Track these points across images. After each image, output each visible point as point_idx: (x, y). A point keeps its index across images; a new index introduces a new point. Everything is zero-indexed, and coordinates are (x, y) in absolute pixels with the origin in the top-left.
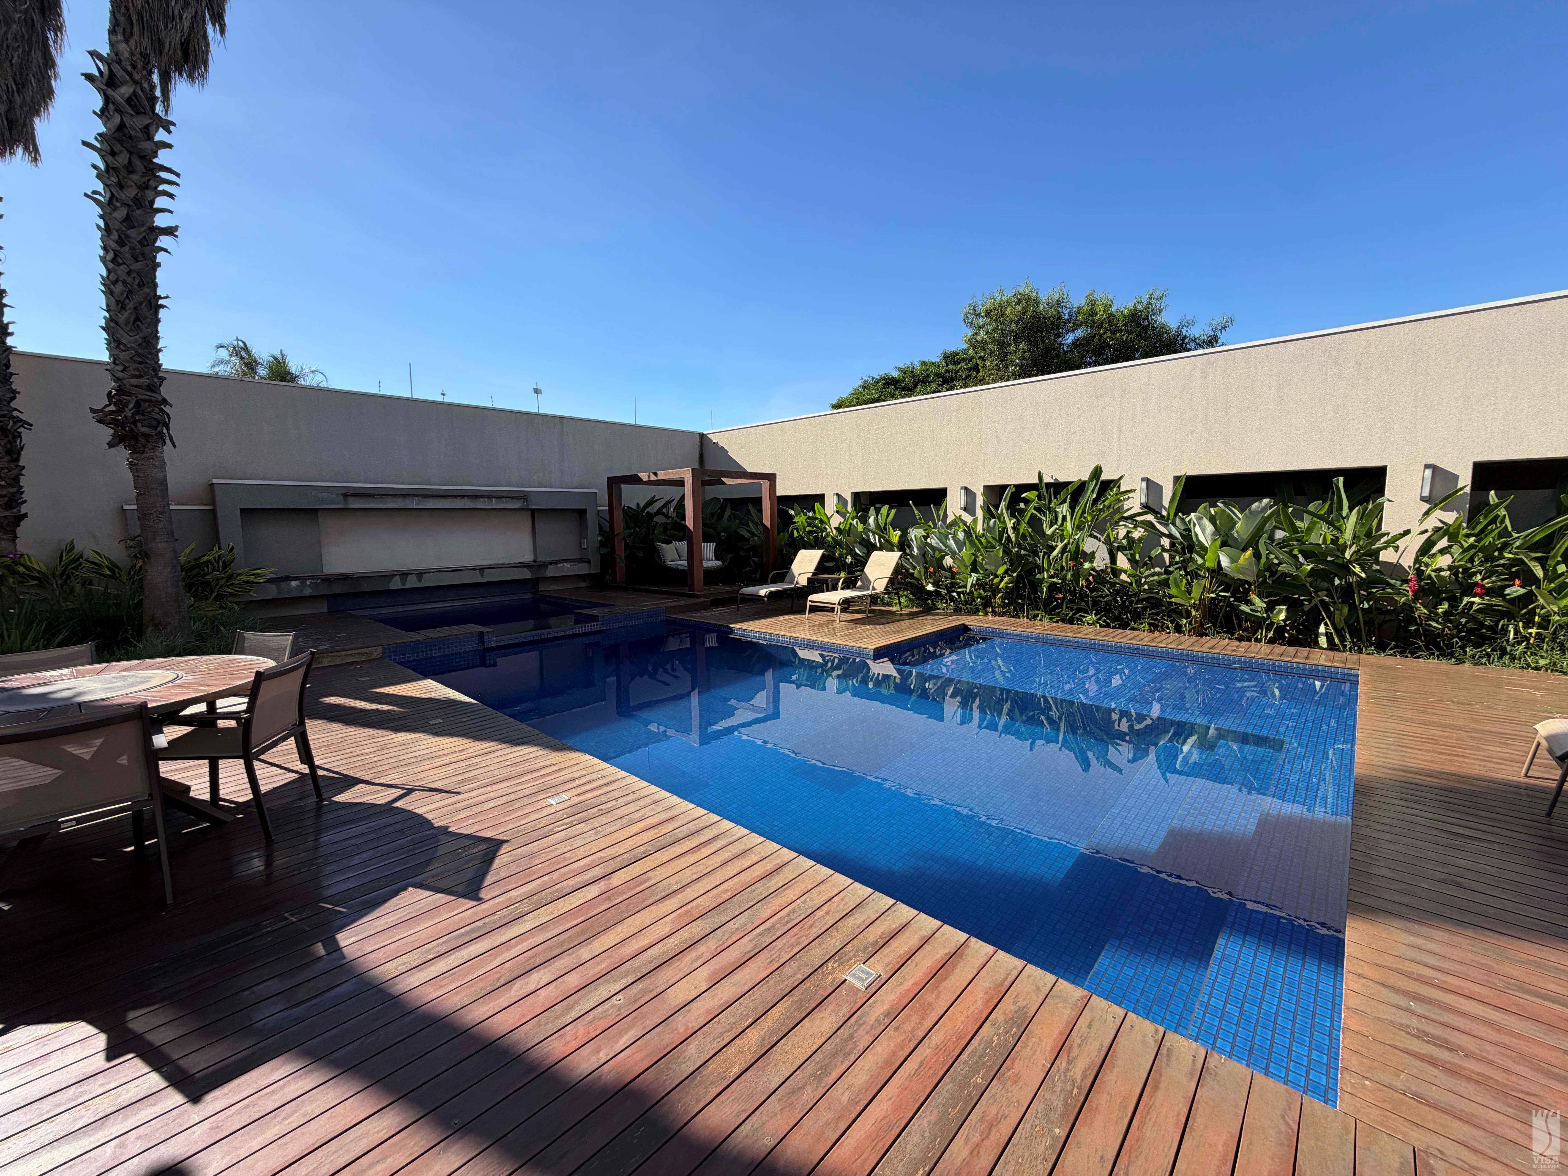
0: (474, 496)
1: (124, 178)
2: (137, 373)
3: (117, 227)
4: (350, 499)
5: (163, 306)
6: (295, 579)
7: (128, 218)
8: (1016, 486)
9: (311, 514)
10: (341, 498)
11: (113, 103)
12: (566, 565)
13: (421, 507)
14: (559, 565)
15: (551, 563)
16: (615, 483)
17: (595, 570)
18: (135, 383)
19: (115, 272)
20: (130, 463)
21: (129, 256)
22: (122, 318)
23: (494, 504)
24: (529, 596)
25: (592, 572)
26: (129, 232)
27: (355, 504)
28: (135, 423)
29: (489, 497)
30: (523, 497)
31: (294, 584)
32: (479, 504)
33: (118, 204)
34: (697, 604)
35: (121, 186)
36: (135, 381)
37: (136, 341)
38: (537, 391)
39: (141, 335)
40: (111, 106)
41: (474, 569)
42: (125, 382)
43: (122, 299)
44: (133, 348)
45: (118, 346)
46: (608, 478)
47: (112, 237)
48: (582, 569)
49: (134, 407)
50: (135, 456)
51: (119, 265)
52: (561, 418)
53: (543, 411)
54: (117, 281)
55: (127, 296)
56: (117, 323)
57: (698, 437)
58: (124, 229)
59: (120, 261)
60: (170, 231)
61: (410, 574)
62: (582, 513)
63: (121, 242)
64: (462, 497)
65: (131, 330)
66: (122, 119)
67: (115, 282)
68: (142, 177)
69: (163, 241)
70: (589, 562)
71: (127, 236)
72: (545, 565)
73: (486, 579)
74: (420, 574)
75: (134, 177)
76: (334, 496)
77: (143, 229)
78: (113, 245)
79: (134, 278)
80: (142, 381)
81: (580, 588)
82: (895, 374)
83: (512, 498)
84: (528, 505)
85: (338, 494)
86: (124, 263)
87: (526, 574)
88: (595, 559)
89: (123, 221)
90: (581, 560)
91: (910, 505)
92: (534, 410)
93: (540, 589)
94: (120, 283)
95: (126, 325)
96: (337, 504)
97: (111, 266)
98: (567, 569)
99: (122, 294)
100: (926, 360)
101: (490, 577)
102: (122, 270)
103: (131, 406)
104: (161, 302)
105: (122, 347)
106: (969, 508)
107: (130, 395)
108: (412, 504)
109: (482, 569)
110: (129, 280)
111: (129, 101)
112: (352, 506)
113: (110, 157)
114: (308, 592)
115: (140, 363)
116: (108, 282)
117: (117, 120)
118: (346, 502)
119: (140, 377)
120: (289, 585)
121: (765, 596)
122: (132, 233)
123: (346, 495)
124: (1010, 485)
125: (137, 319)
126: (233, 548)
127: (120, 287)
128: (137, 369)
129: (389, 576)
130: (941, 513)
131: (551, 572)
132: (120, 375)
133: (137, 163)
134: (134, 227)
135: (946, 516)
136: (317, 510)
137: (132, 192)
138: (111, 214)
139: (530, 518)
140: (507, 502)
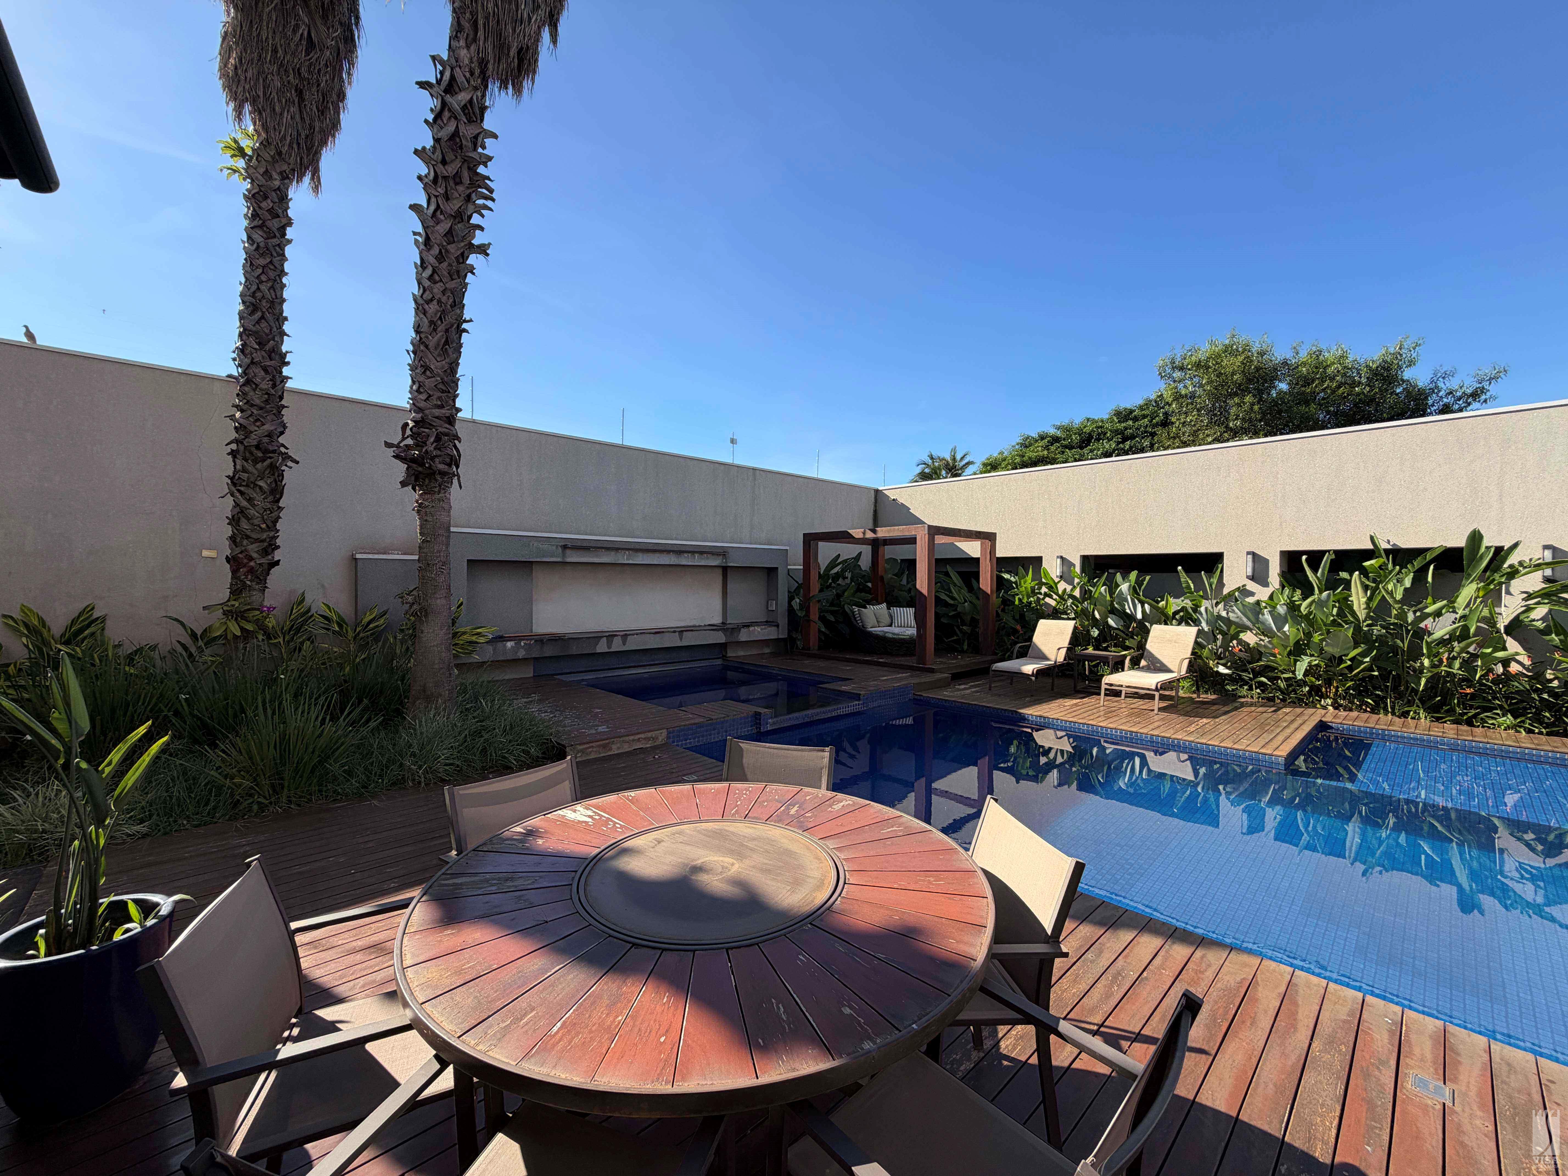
0: (679, 551)
1: (452, 188)
2: (439, 403)
3: (438, 242)
4: (568, 552)
5: (465, 331)
6: (510, 639)
7: (450, 233)
8: (1336, 552)
9: (525, 567)
10: (560, 549)
11: (450, 110)
12: (758, 629)
13: (631, 562)
14: (751, 629)
15: (744, 626)
16: (811, 540)
17: (783, 635)
18: (437, 414)
19: (431, 289)
20: (420, 505)
21: (446, 273)
22: (432, 341)
23: (697, 561)
24: (719, 662)
25: (781, 637)
26: (449, 247)
27: (573, 557)
28: (432, 459)
29: (693, 553)
30: (723, 553)
31: (509, 644)
32: (684, 560)
33: (442, 217)
34: (940, 680)
35: (447, 198)
36: (437, 412)
37: (443, 368)
38: (733, 441)
39: (447, 360)
40: (446, 114)
41: (675, 632)
42: (427, 412)
43: (435, 320)
44: (439, 375)
45: (424, 373)
46: (804, 534)
47: (432, 252)
48: (770, 633)
49: (434, 441)
50: (426, 497)
51: (435, 282)
52: (754, 469)
53: (738, 462)
54: (432, 300)
55: (440, 317)
56: (427, 346)
57: (873, 492)
58: (445, 244)
59: (437, 278)
60: (483, 250)
61: (616, 635)
62: (771, 572)
63: (440, 258)
64: (668, 552)
65: (439, 355)
66: (457, 126)
67: (428, 302)
68: (468, 188)
69: (473, 259)
70: (778, 626)
71: (447, 251)
72: (737, 629)
73: (685, 643)
74: (625, 636)
75: (461, 188)
76: (554, 548)
77: (462, 244)
78: (432, 260)
79: (448, 297)
80: (443, 411)
81: (764, 654)
82: (1052, 431)
83: (713, 554)
84: (726, 562)
85: (557, 546)
86: (441, 281)
87: (719, 638)
88: (783, 621)
89: (445, 235)
90: (768, 623)
91: (1177, 572)
92: (728, 460)
93: (729, 655)
94: (435, 302)
95: (436, 348)
96: (556, 557)
97: (427, 283)
98: (759, 633)
99: (436, 314)
100: (1092, 417)
101: (690, 640)
102: (438, 288)
103: (432, 440)
104: (465, 326)
105: (428, 373)
106: (1259, 575)
107: (431, 426)
108: (623, 558)
109: (682, 632)
110: (444, 299)
111: (464, 108)
112: (569, 560)
113: (441, 166)
114: (521, 654)
115: (443, 392)
116: (421, 301)
117: (451, 128)
118: (564, 556)
119: (441, 407)
120: (505, 646)
121: (1033, 674)
122: (452, 248)
123: (565, 547)
124: (1329, 551)
125: (447, 342)
126: (462, 604)
127: (433, 307)
128: (439, 398)
129: (596, 637)
130: (1215, 580)
131: (744, 636)
132: (422, 405)
133: (466, 175)
134: (454, 242)
135: (1221, 584)
136: (532, 562)
137: (455, 205)
138: (433, 227)
139: (721, 577)
140: (708, 558)
